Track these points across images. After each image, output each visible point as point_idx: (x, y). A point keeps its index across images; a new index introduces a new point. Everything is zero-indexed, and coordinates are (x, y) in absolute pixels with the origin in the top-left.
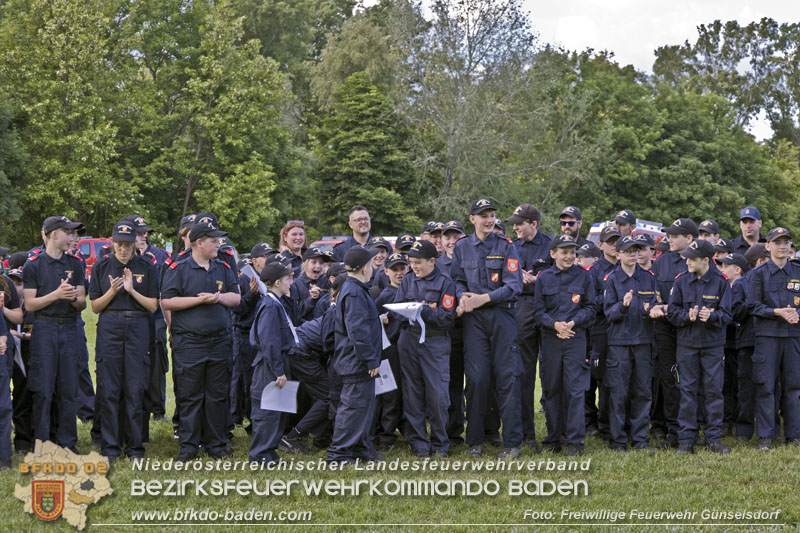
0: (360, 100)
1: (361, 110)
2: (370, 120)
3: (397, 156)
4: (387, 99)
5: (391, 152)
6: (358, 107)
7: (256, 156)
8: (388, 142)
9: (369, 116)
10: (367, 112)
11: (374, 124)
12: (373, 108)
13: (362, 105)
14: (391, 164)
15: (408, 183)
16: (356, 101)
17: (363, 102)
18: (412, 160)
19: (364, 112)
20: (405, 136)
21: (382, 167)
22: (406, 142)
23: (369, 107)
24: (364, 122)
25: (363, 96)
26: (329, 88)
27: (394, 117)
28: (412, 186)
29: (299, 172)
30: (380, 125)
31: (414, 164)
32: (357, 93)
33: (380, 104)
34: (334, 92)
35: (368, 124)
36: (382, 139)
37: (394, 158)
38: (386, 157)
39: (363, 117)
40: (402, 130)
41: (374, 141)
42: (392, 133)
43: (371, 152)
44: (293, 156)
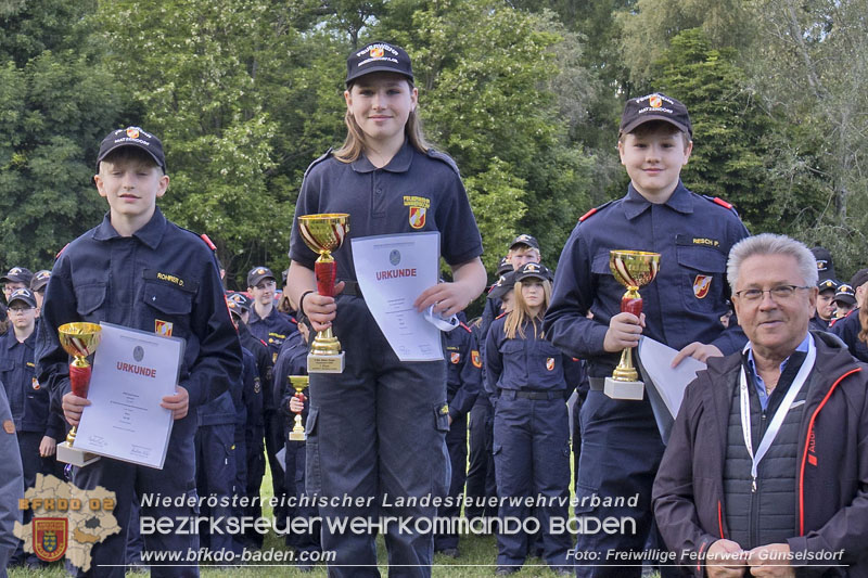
0: (690, 74)
1: (691, 89)
2: (707, 105)
3: (746, 161)
4: (732, 71)
5: (738, 156)
6: (686, 84)
7: (497, 165)
8: (734, 139)
9: (703, 99)
10: (699, 93)
11: (711, 112)
12: (710, 86)
13: (693, 82)
14: (736, 174)
15: (765, 203)
16: (682, 74)
17: (694, 77)
18: (768, 167)
19: (696, 92)
20: (761, 129)
21: (724, 179)
22: (764, 139)
23: (705, 83)
24: (697, 107)
25: (694, 66)
26: (645, 55)
27: (744, 99)
28: (770, 209)
29: (571, 189)
30: (720, 113)
31: (773, 175)
32: (689, 62)
33: (722, 78)
34: (653, 61)
35: (702, 111)
36: (722, 136)
37: (742, 163)
38: (729, 163)
39: (694, 100)
40: (757, 120)
41: (710, 138)
42: (739, 125)
43: (705, 155)
44: (563, 164)
